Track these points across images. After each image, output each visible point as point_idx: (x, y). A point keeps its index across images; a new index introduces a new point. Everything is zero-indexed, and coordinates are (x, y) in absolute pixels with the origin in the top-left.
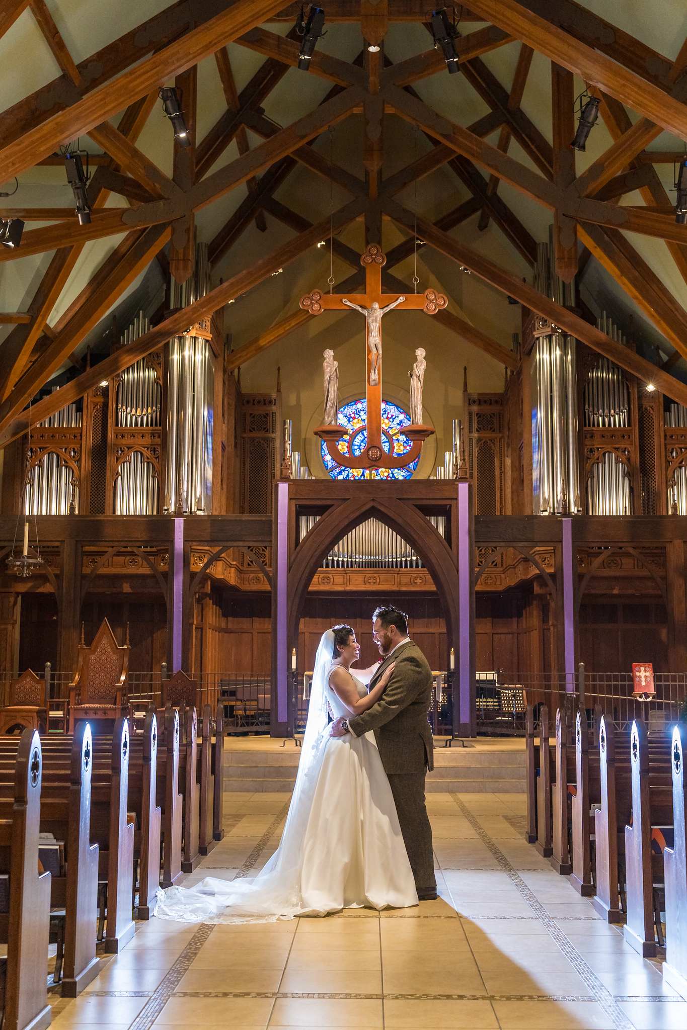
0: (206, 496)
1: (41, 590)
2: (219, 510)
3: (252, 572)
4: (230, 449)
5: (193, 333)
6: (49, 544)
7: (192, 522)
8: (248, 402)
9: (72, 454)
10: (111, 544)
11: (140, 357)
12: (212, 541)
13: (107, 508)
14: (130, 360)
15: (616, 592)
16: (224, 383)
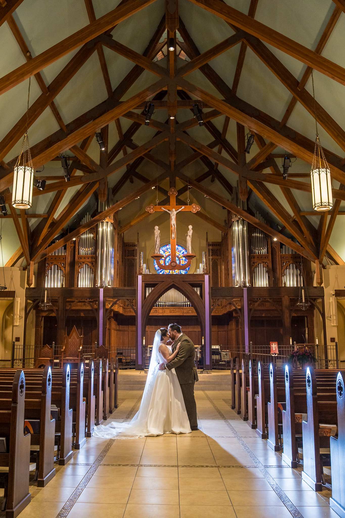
0: (111, 280)
1: (51, 315)
2: (116, 286)
3: (128, 308)
4: (120, 263)
5: (107, 220)
6: (54, 298)
7: (106, 290)
8: (127, 245)
9: (63, 265)
10: (76, 298)
11: (87, 229)
12: (114, 297)
13: (75, 285)
14: (83, 231)
15: (263, 315)
16: (118, 239)
